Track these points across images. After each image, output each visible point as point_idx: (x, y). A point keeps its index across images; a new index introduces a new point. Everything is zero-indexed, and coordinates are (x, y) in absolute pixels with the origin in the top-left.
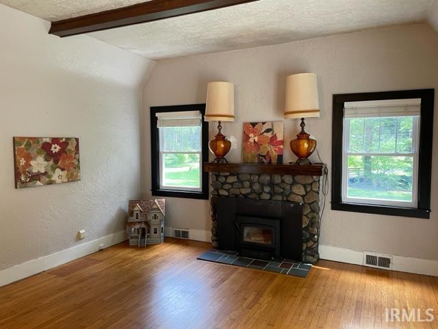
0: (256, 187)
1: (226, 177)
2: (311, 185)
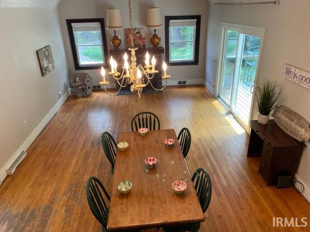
2: (159, 57)
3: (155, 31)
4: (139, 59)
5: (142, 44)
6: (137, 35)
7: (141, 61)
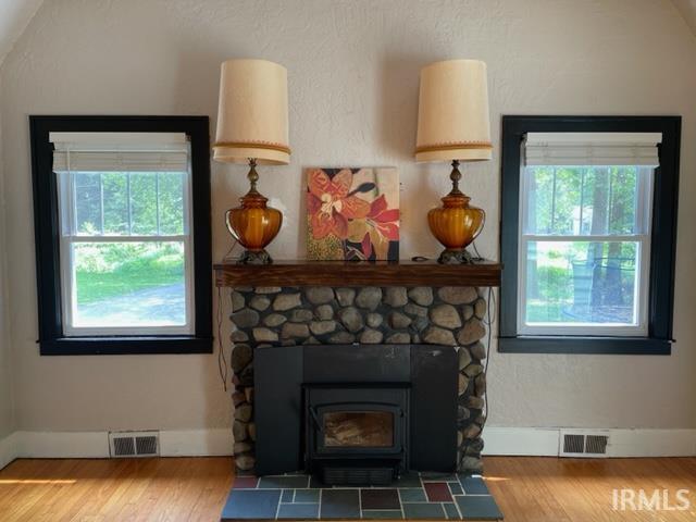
2: (473, 305)
3: (455, 175)
4: (364, 312)
5: (381, 240)
6: (359, 195)
7: (376, 320)
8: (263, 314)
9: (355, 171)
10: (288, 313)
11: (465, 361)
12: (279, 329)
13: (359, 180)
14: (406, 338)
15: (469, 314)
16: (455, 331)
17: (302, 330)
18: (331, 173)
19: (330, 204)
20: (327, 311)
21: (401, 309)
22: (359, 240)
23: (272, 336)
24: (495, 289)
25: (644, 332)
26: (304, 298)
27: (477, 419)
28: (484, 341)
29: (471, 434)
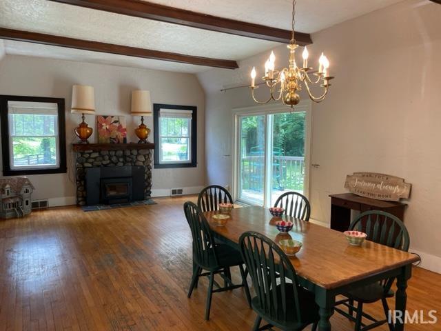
0: (114, 159)
1: (90, 154)
2: (148, 155)
3: (142, 120)
4: (118, 157)
5: (121, 137)
6: (114, 124)
7: (121, 160)
8: (87, 159)
9: (112, 117)
10: (95, 158)
11: (146, 170)
12: (92, 163)
13: (113, 120)
14: (130, 164)
15: (147, 157)
16: (143, 162)
17: (99, 163)
18: (105, 117)
19: (105, 126)
20: (107, 157)
21: (128, 156)
22: (115, 137)
23: (90, 165)
24: (153, 150)
25: (190, 162)
26: (100, 154)
27: (149, 185)
28: (151, 164)
29: (148, 189)
